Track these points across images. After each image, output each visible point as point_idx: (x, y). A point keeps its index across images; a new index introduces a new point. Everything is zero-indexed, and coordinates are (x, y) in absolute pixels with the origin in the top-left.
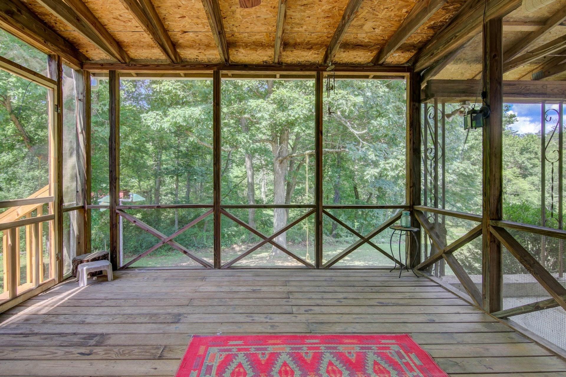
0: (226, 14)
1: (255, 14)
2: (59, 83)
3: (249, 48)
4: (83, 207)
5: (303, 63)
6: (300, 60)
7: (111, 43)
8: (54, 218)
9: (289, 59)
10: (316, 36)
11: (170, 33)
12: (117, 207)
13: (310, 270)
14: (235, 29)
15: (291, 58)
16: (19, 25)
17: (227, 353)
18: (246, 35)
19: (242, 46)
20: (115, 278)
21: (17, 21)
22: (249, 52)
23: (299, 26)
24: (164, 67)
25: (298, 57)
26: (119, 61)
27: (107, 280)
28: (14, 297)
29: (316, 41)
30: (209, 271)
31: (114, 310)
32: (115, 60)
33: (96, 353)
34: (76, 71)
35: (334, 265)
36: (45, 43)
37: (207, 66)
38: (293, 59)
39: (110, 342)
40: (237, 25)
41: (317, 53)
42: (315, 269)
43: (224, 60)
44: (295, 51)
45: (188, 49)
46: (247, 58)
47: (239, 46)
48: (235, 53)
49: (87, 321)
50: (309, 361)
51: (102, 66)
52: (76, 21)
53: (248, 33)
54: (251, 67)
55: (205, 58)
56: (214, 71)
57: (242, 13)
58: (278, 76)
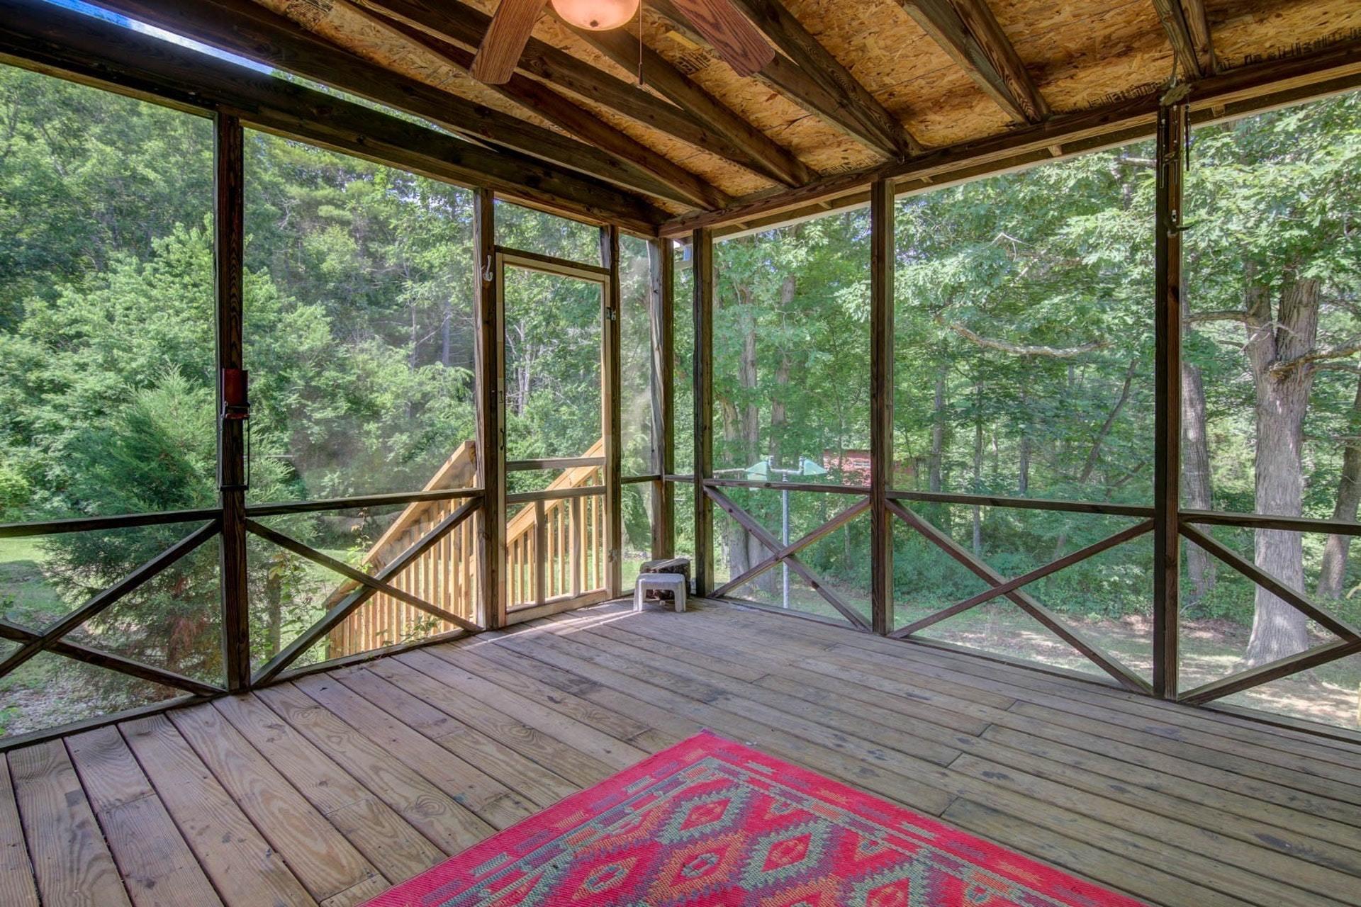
0: (848, 59)
1: (912, 33)
2: (613, 272)
3: (948, 108)
4: (659, 478)
5: (1132, 95)
6: (1117, 90)
7: (680, 183)
8: (606, 492)
9: (1078, 98)
10: (1120, 18)
11: (768, 133)
12: (706, 481)
13: (1126, 696)
14: (887, 80)
15: (1085, 94)
16: (546, 197)
17: (726, 776)
18: (922, 82)
19: (930, 108)
20: (690, 608)
21: (546, 191)
22: (955, 115)
23: (1047, 14)
24: (775, 201)
25: (1105, 85)
26: (705, 209)
27: (673, 610)
28: (541, 603)
29: (1133, 28)
30: (861, 635)
31: (643, 656)
32: (698, 210)
33: (566, 704)
34: (651, 242)
35: (1221, 700)
36: (588, 212)
37: (857, 176)
38: (1090, 95)
39: (594, 696)
40: (888, 70)
41: (1157, 55)
42: (1148, 696)
43: (888, 155)
44: (1081, 75)
45: (818, 151)
46: (956, 130)
47: (923, 111)
48: (922, 127)
49: (597, 659)
50: (857, 858)
51: (684, 224)
52: (608, 167)
53: (922, 77)
54: (957, 150)
55: (863, 157)
56: (873, 185)
57: (882, 43)
58: (1054, 150)
